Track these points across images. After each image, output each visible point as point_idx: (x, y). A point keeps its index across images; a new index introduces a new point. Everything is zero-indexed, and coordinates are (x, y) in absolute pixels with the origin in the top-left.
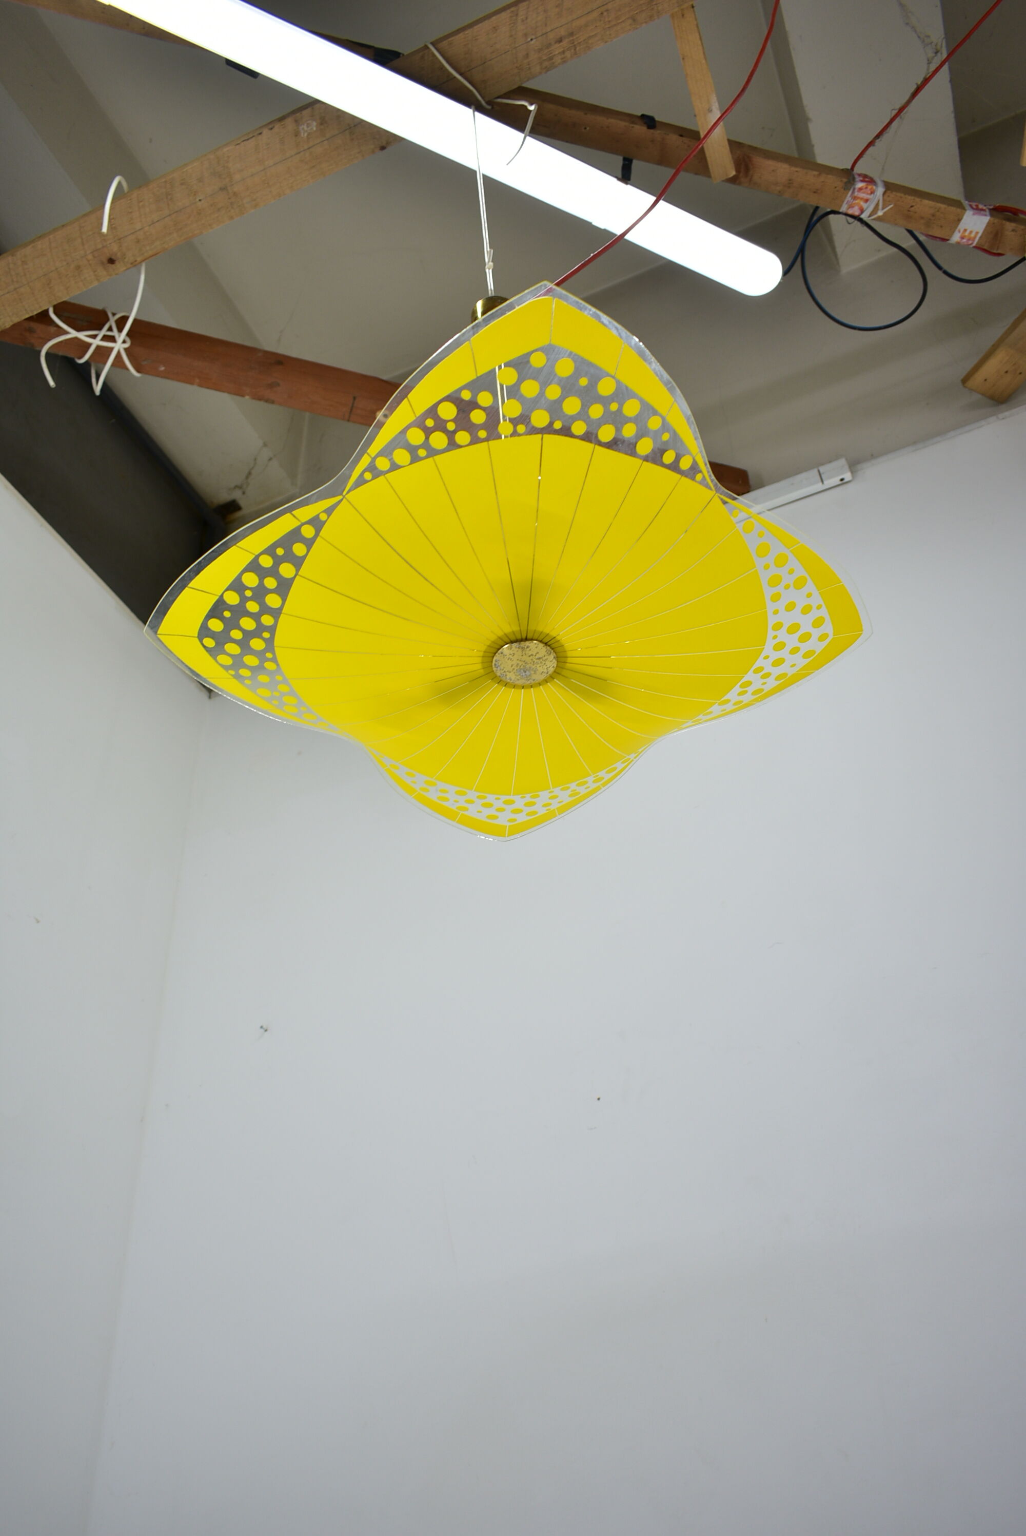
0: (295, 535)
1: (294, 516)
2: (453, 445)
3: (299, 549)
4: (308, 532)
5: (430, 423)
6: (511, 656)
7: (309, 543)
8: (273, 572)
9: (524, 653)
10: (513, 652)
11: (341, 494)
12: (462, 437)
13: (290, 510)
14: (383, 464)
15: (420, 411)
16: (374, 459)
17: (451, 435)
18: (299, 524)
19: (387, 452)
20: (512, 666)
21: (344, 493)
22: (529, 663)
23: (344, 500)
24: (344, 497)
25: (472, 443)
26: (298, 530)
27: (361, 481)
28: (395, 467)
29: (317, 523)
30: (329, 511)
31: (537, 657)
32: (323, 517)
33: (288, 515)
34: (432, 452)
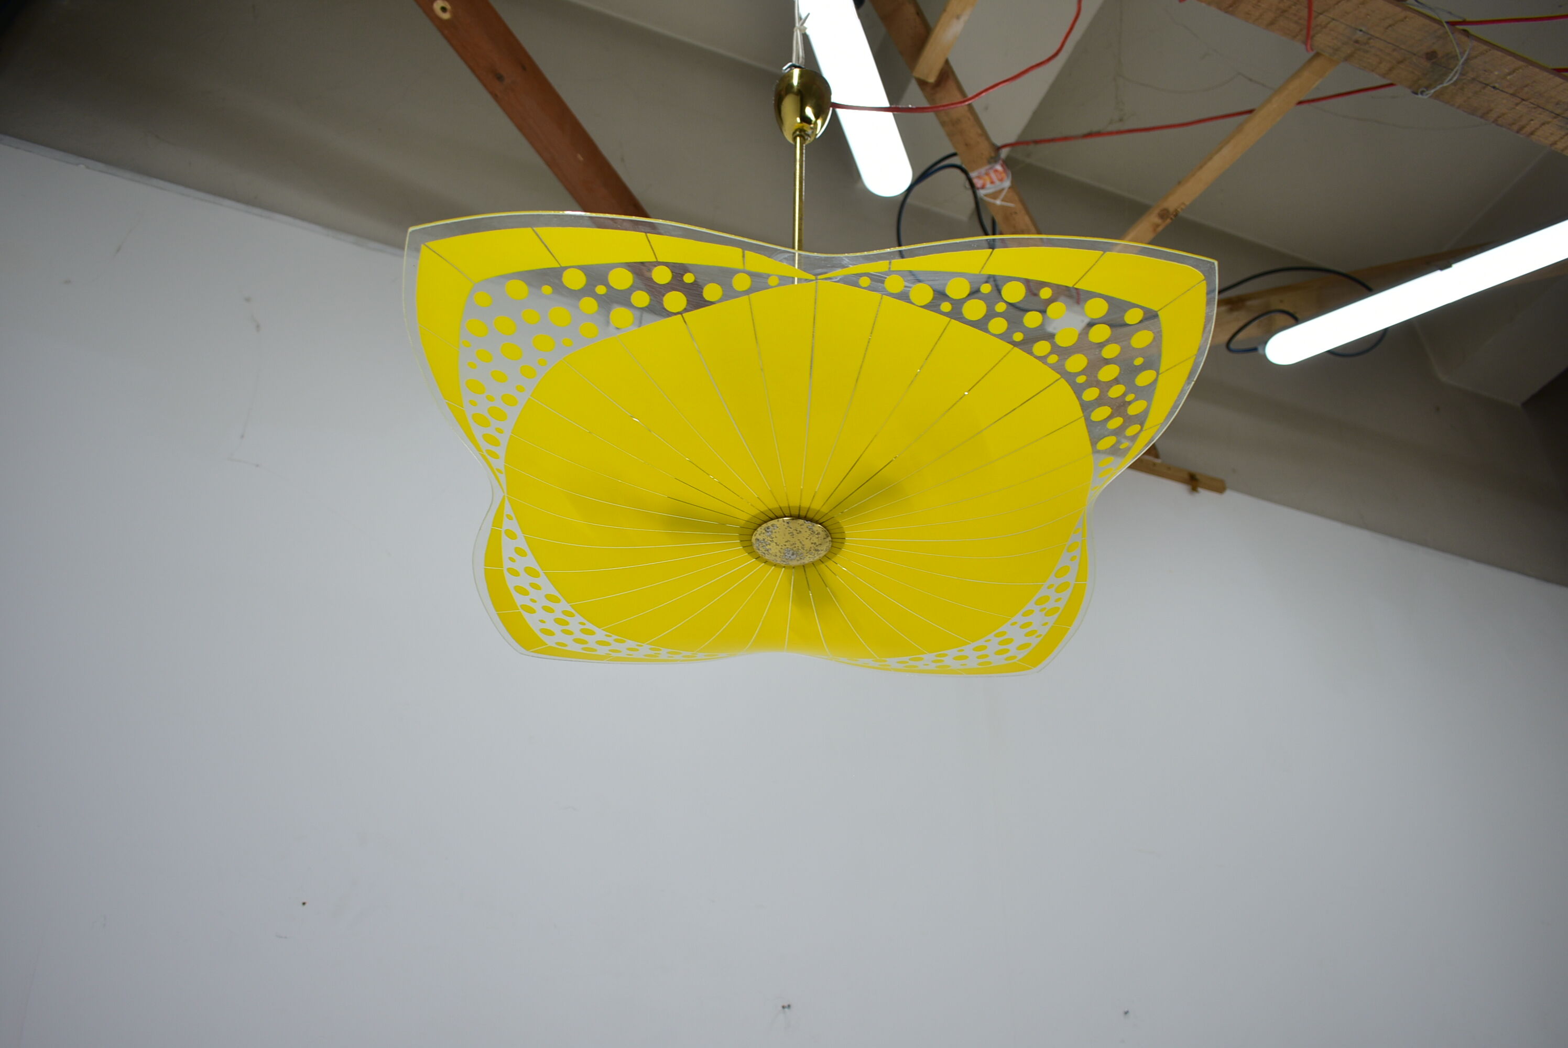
0: (724, 276)
1: (744, 256)
2: (981, 325)
3: (711, 291)
4: (741, 282)
5: (986, 288)
6: (795, 532)
7: (730, 294)
8: (657, 292)
9: (810, 537)
10: (801, 530)
11: (816, 275)
12: (998, 325)
13: (745, 247)
14: (895, 284)
15: (990, 271)
16: (890, 272)
17: (991, 314)
18: (740, 267)
19: (914, 277)
20: (787, 542)
21: (820, 277)
22: (805, 549)
23: (815, 282)
24: (817, 279)
25: (1001, 336)
26: (733, 272)
27: (852, 281)
28: (904, 296)
29: (759, 282)
30: (786, 281)
31: (816, 548)
32: (773, 281)
33: (739, 250)
34: (956, 314)
